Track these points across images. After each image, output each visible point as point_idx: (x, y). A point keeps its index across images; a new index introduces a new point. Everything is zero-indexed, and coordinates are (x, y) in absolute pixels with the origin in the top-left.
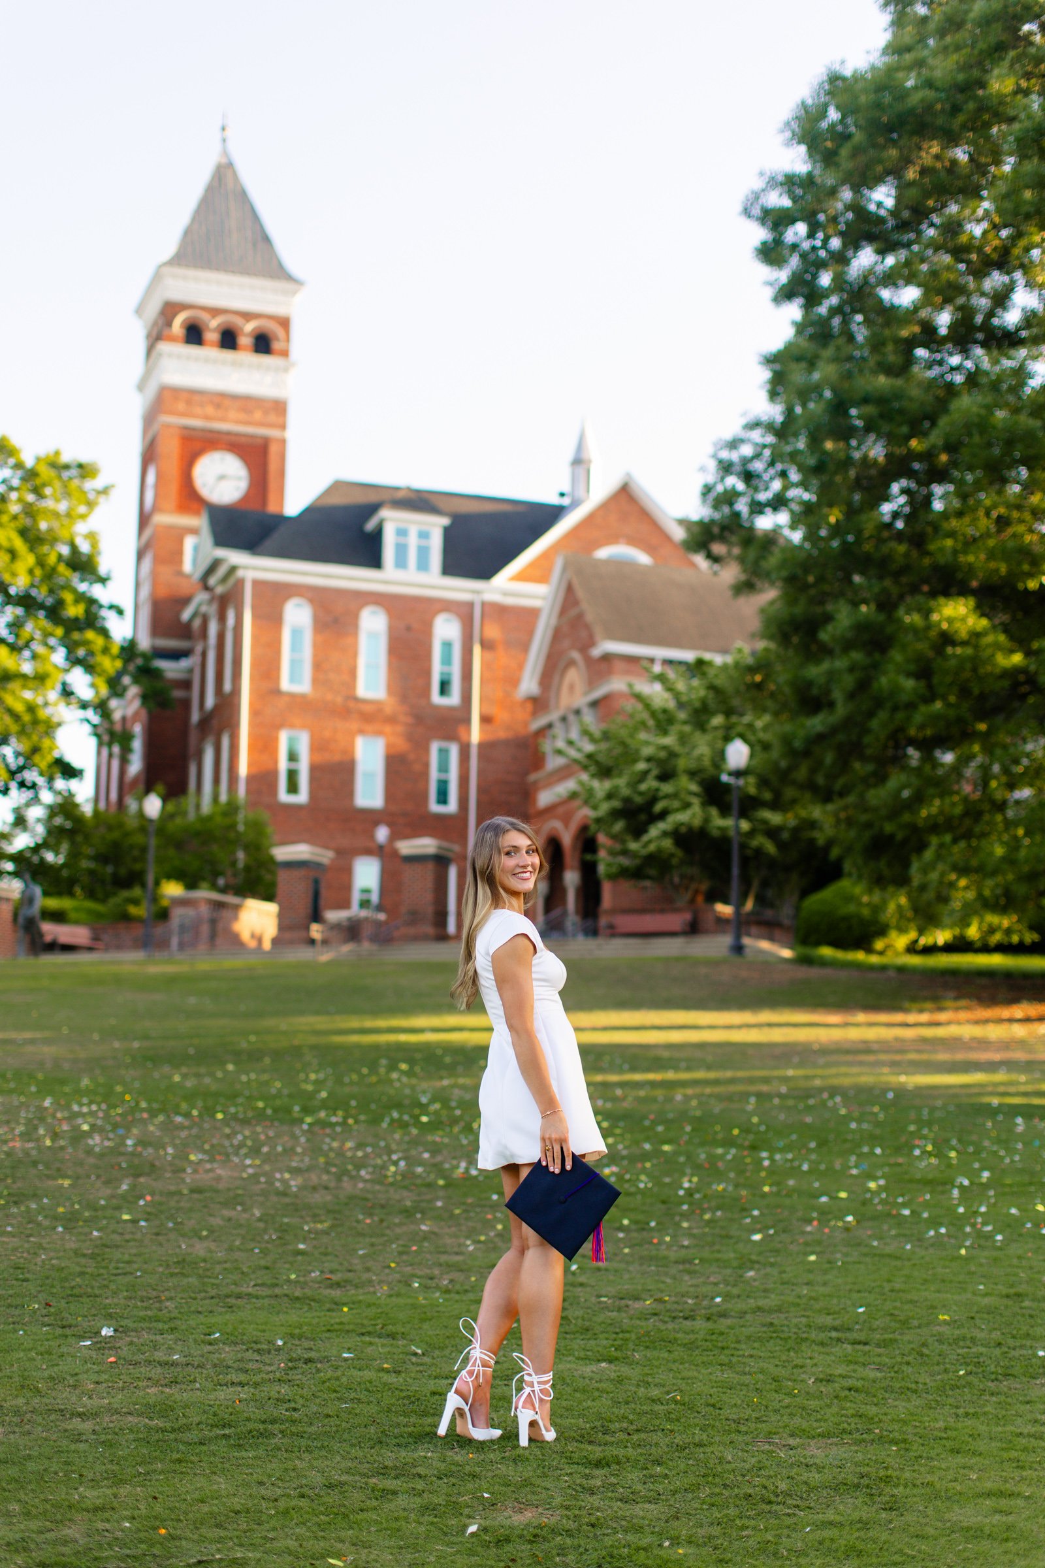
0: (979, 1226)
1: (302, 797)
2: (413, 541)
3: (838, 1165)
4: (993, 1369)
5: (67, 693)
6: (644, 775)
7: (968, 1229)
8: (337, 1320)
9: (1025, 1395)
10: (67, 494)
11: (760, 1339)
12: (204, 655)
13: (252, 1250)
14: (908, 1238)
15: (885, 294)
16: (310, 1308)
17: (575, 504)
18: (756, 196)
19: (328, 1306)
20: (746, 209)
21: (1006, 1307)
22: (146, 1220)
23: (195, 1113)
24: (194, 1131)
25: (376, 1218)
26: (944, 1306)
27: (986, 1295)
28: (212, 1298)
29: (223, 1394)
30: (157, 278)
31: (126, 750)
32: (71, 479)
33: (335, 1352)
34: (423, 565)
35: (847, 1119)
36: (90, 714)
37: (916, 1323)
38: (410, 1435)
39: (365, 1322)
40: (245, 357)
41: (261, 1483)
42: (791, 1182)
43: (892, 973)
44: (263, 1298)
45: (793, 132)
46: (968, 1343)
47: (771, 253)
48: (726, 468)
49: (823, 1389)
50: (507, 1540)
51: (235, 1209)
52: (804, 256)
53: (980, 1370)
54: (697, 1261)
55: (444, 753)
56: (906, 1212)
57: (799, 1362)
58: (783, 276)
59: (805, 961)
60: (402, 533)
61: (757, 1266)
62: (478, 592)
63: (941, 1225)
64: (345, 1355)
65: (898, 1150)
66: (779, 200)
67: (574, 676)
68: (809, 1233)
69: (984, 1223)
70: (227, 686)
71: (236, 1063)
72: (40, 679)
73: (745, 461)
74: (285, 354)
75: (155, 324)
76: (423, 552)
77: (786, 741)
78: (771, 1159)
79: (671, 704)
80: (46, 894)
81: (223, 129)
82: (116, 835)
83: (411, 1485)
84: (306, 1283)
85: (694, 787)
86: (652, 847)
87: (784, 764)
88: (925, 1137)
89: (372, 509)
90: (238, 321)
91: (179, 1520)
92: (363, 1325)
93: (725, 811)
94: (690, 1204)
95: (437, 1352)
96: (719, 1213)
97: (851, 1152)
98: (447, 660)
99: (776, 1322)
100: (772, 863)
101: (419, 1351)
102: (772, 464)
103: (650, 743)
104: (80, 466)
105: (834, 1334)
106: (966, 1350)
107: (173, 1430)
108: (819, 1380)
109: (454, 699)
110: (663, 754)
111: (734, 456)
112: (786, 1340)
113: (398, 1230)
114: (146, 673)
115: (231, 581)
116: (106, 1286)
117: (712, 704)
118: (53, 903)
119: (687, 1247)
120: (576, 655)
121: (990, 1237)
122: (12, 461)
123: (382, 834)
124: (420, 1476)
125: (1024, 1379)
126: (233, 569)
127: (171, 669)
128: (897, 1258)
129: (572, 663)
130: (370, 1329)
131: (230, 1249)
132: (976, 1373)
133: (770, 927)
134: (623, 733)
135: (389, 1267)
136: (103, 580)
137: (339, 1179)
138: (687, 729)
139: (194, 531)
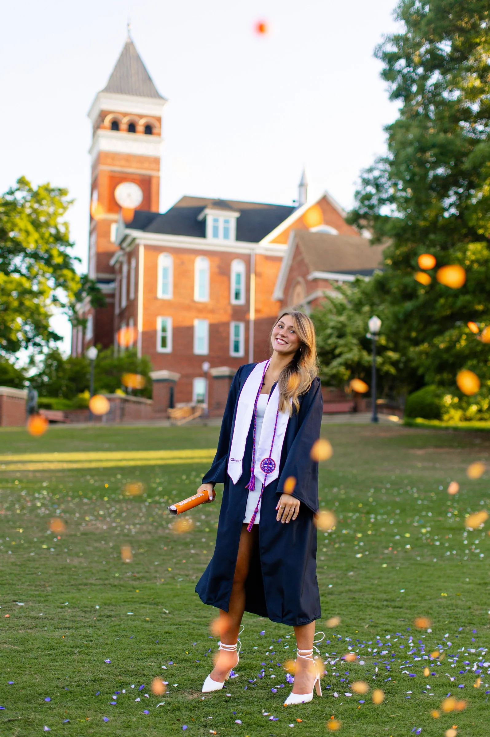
0: (473, 550)
1: (169, 349)
2: (221, 225)
3: (408, 521)
4: (463, 620)
5: (55, 300)
6: (330, 336)
7: (467, 551)
8: (131, 596)
9: (477, 634)
10: (53, 203)
11: (346, 605)
12: (121, 281)
13: (102, 562)
14: (435, 556)
15: (445, 94)
16: (120, 590)
17: (300, 205)
18: (380, 47)
19: (129, 589)
20: (375, 53)
21: (478, 589)
22: (54, 548)
23: (94, 497)
24: (92, 506)
25: (170, 547)
26: (446, 589)
27: (469, 583)
28: (72, 585)
29: (57, 634)
30: (97, 99)
31: (85, 328)
32: (55, 197)
33: (124, 612)
34: (226, 236)
35: (417, 499)
36: (66, 310)
37: (429, 597)
38: (145, 654)
39: (145, 597)
40: (140, 136)
41: (58, 679)
42: (383, 529)
43: (451, 431)
44: (98, 585)
45: (398, 14)
46: (454, 608)
47: (388, 75)
48: (366, 182)
49: (371, 631)
50: (179, 709)
51: (100, 543)
52: (404, 76)
53: (457, 621)
54: (325, 567)
55: (237, 328)
56: (438, 543)
57: (363, 617)
58: (394, 86)
59: (408, 425)
60: (216, 220)
61: (355, 570)
62: (253, 249)
63: (454, 549)
64: (129, 614)
65: (440, 514)
66: (391, 48)
67: (300, 290)
68: (387, 554)
69: (476, 549)
70: (132, 296)
71: (122, 475)
72: (41, 293)
73: (376, 179)
74: (159, 134)
75: (97, 121)
76: (226, 230)
77: (395, 315)
78: (376, 518)
79: (345, 302)
80: (41, 395)
81: (128, 25)
82: (77, 368)
83: (138, 680)
84: (122, 578)
85: (355, 341)
86: (334, 371)
87: (394, 327)
88: (455, 508)
89: (201, 209)
90: (136, 119)
91: (7, 699)
92: (143, 598)
93: (369, 351)
94: (329, 540)
95: (177, 612)
96: (343, 544)
97: (417, 515)
98: (238, 282)
99: (356, 597)
100: (394, 378)
101: (167, 612)
102: (389, 179)
103: (334, 320)
104: (60, 190)
105: (385, 603)
106: (452, 611)
107: (24, 651)
108: (371, 626)
109: (242, 301)
110: (339, 325)
111: (370, 176)
112: (359, 606)
113: (179, 553)
114: (93, 290)
115: (133, 246)
116: (20, 580)
117: (364, 301)
118: (45, 400)
119: (323, 561)
120: (300, 279)
121: (478, 555)
122: (27, 188)
123: (206, 366)
124: (144, 675)
125: (478, 625)
126: (134, 239)
127: (105, 288)
128: (428, 565)
129: (298, 283)
130: (146, 600)
131: (91, 562)
132: (454, 623)
133: (392, 409)
134: (320, 315)
135: (168, 570)
136: (71, 245)
137: (157, 528)
138: (352, 313)
139: (116, 221)
